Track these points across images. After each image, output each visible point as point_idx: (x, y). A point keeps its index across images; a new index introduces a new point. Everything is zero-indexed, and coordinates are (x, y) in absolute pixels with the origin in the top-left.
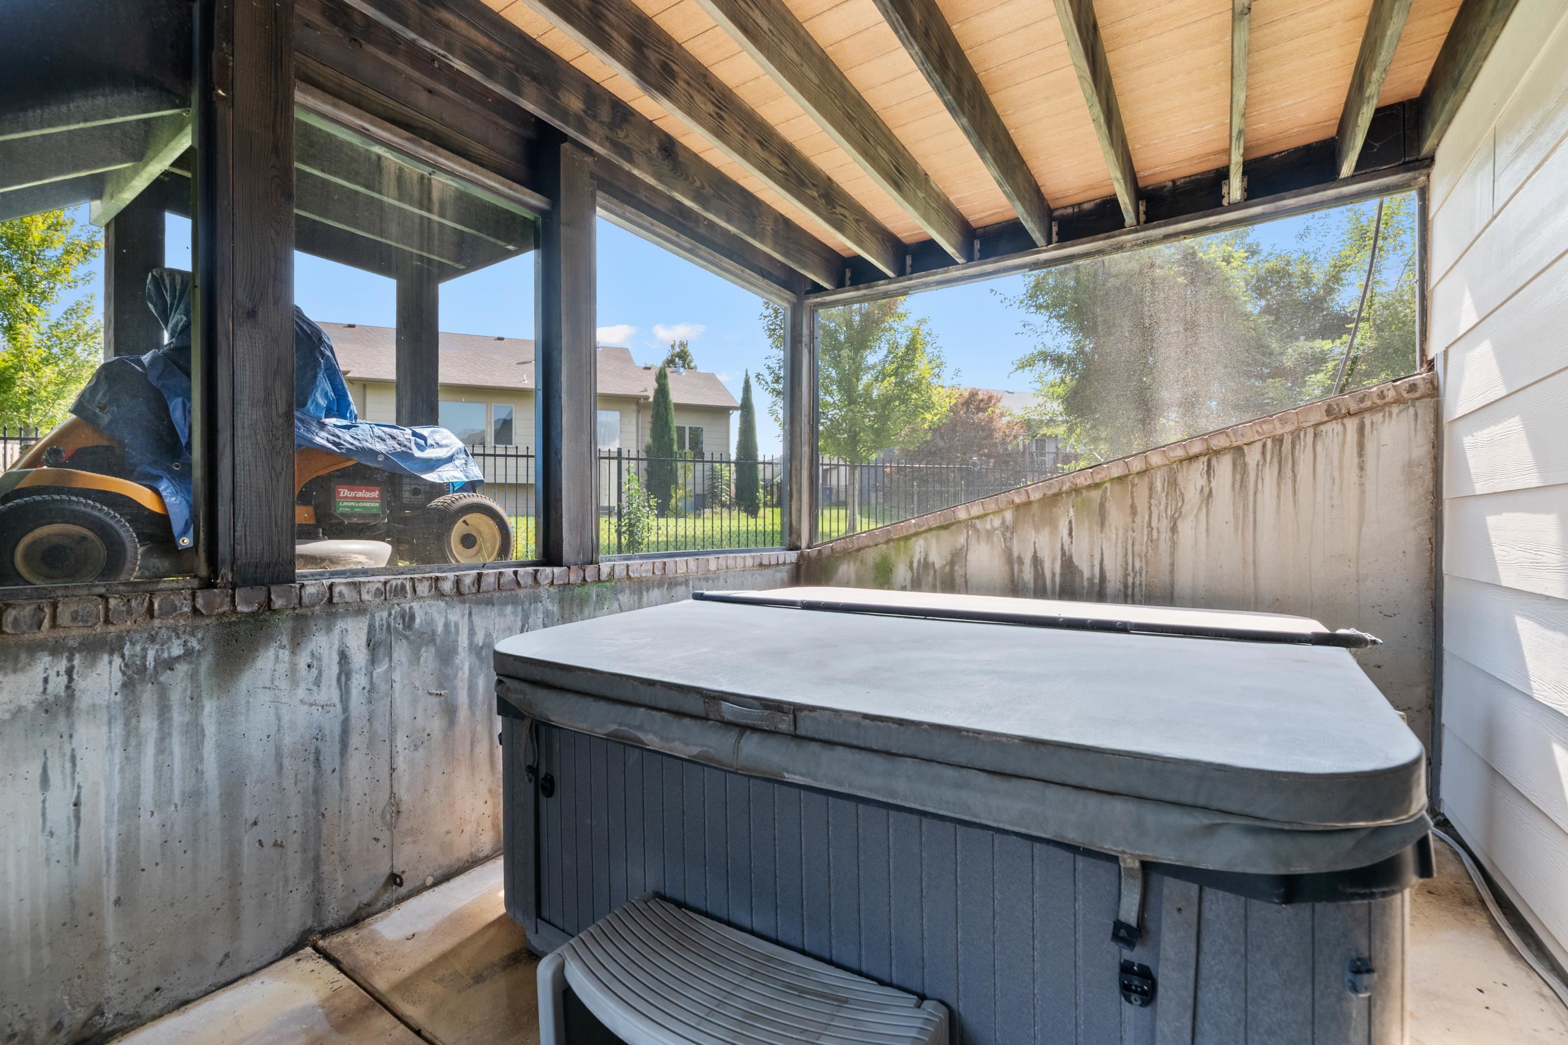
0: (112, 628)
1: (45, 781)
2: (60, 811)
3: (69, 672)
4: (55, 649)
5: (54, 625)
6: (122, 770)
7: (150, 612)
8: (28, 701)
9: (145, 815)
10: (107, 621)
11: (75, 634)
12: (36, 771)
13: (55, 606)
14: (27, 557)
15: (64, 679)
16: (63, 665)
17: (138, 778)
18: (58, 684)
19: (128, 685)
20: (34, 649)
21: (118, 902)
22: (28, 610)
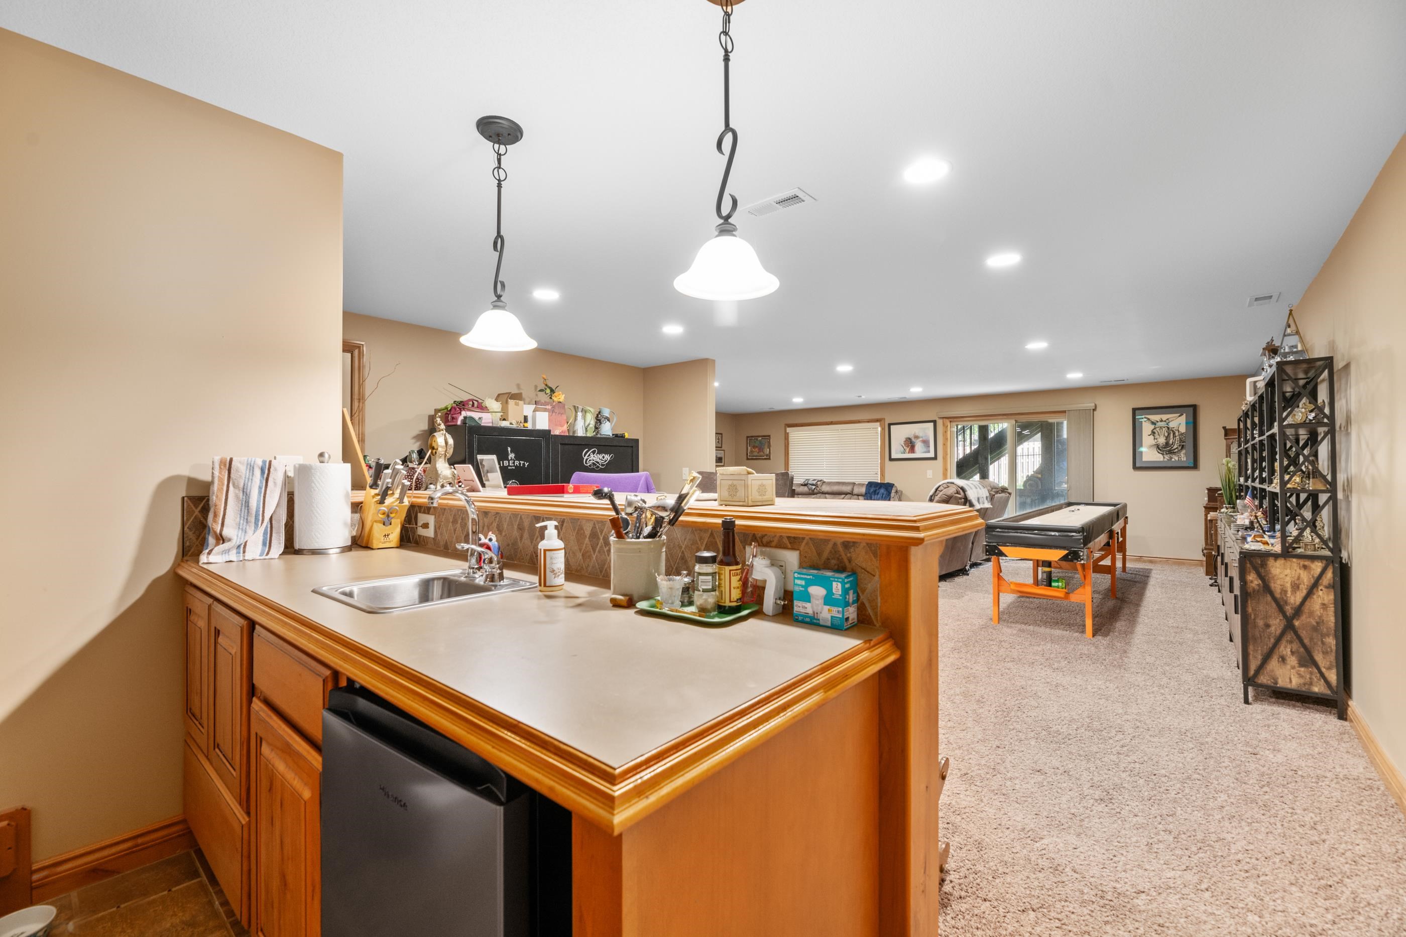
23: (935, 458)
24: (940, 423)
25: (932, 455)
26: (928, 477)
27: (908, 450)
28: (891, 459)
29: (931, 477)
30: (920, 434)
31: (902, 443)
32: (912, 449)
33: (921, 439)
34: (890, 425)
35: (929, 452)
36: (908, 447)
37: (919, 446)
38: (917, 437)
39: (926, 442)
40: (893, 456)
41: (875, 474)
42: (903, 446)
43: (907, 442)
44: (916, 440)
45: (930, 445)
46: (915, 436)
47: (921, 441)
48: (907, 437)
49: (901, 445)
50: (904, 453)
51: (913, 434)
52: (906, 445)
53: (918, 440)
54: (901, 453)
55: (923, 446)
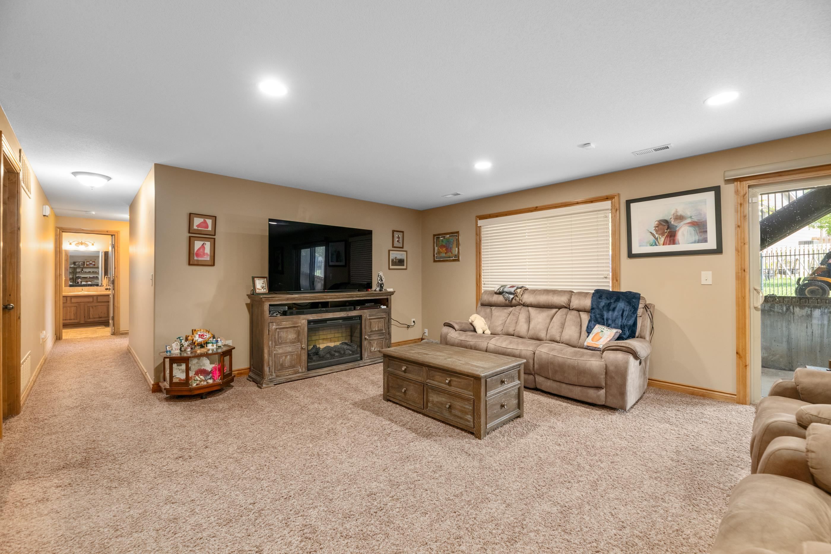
0: (819, 305)
1: (807, 327)
2: (809, 333)
3: (811, 311)
4: (809, 307)
5: (808, 303)
6: (821, 329)
7: (826, 302)
8: (804, 314)
9: (825, 338)
10: (818, 303)
11: (812, 305)
12: (806, 325)
13: (808, 300)
14: (808, 292)
15: (810, 312)
16: (810, 309)
17: (823, 331)
18: (809, 312)
19: (822, 315)
20: (805, 306)
21: (820, 351)
22: (804, 300)
23: (719, 250)
25: (712, 244)
26: (704, 282)
27: (662, 240)
28: (631, 255)
29: (710, 282)
30: (689, 213)
31: (654, 229)
32: (672, 237)
33: (689, 220)
34: (629, 202)
35: (705, 240)
36: (663, 234)
37: (685, 232)
38: (680, 218)
40: (635, 250)
41: (603, 278)
42: (655, 233)
43: (660, 227)
44: (680, 222)
45: (707, 228)
46: (677, 216)
47: (689, 223)
48: (661, 218)
49: (651, 233)
50: (657, 245)
51: (673, 212)
52: (659, 233)
53: (682, 223)
54: (651, 245)
55: (693, 232)
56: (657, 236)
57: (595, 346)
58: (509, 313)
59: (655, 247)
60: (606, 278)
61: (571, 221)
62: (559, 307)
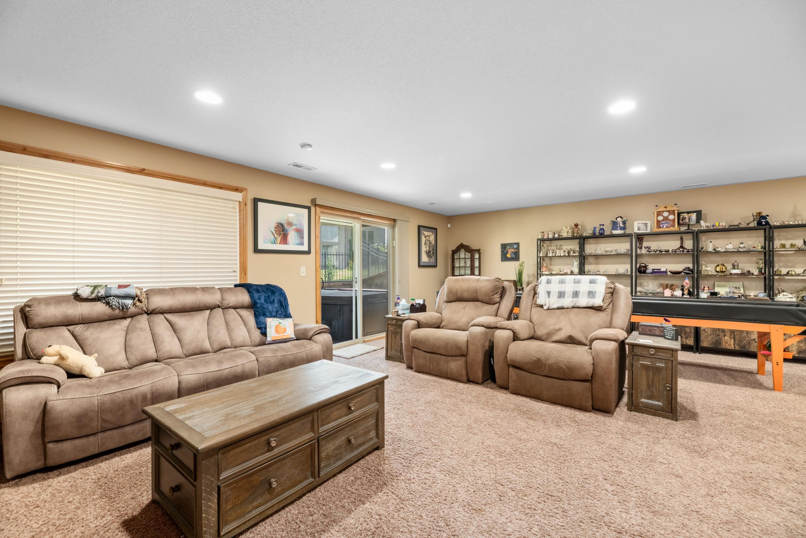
23: (308, 252)
24: (313, 209)
25: (305, 248)
26: (302, 275)
27: (279, 239)
28: (256, 250)
29: (304, 275)
30: (294, 222)
31: (273, 230)
32: (284, 240)
33: (294, 227)
34: (256, 201)
35: (302, 244)
36: (279, 235)
37: (292, 236)
38: (290, 224)
39: (299, 232)
40: (261, 247)
41: (231, 272)
42: (274, 233)
43: (278, 228)
44: (290, 227)
45: (303, 235)
46: (288, 222)
47: (295, 229)
48: (279, 221)
49: (272, 232)
50: (275, 244)
51: (286, 218)
52: (277, 233)
53: (291, 228)
54: (272, 243)
55: (297, 236)
56: (276, 235)
57: (285, 337)
58: (125, 329)
59: (274, 245)
60: (234, 271)
61: (195, 203)
62: (211, 308)
